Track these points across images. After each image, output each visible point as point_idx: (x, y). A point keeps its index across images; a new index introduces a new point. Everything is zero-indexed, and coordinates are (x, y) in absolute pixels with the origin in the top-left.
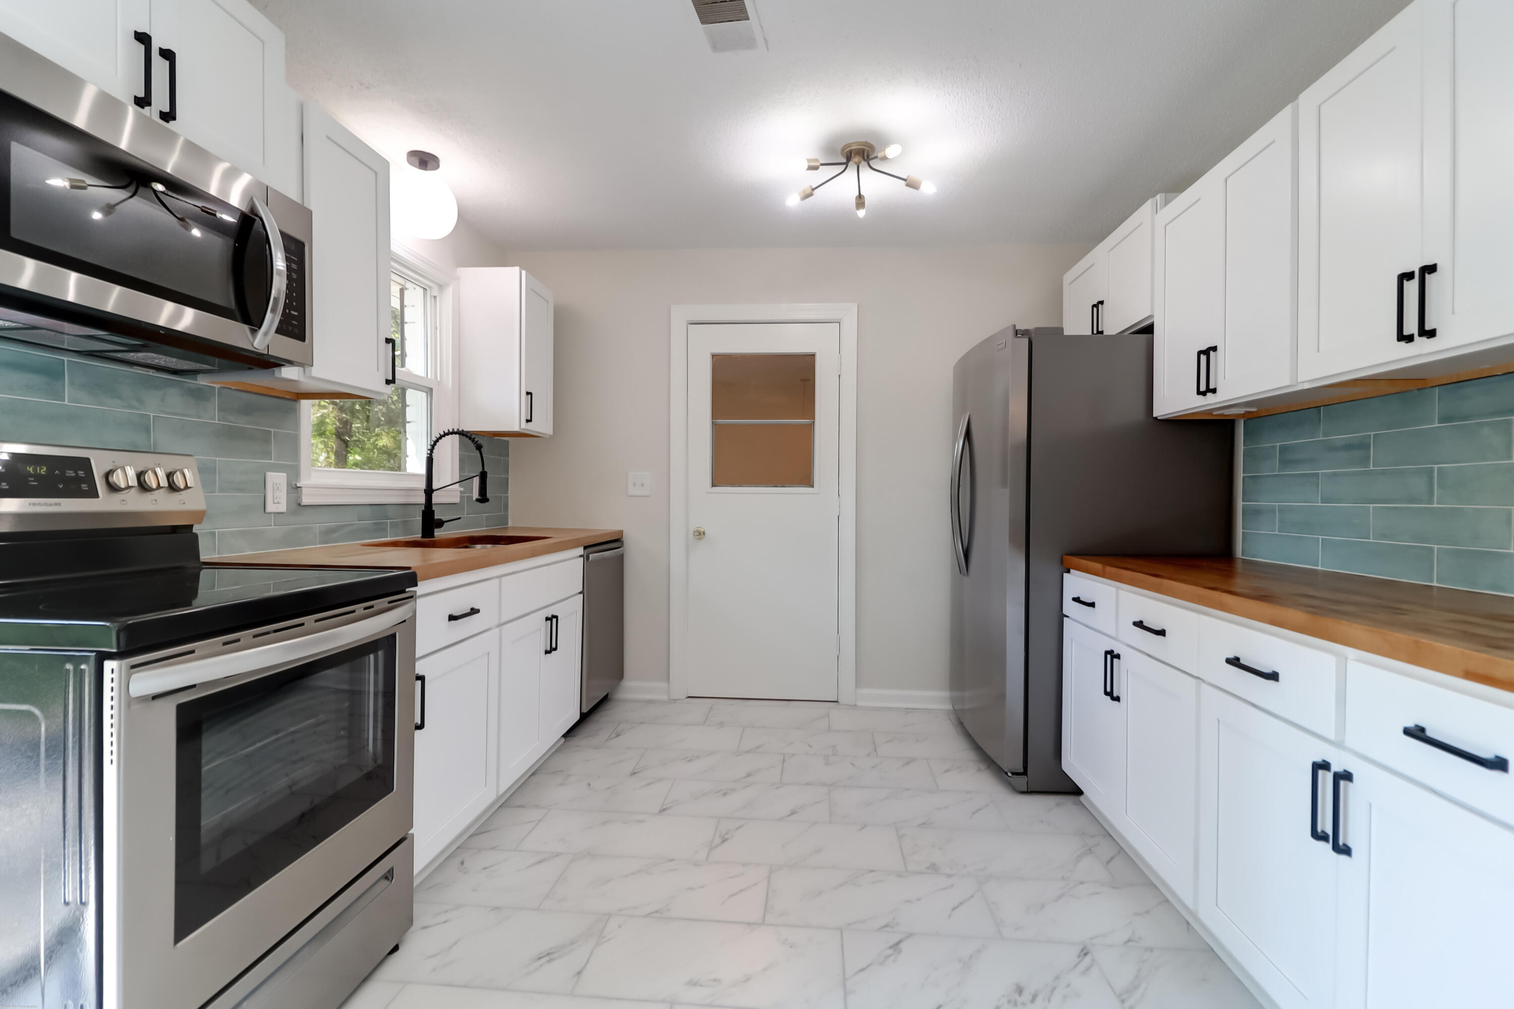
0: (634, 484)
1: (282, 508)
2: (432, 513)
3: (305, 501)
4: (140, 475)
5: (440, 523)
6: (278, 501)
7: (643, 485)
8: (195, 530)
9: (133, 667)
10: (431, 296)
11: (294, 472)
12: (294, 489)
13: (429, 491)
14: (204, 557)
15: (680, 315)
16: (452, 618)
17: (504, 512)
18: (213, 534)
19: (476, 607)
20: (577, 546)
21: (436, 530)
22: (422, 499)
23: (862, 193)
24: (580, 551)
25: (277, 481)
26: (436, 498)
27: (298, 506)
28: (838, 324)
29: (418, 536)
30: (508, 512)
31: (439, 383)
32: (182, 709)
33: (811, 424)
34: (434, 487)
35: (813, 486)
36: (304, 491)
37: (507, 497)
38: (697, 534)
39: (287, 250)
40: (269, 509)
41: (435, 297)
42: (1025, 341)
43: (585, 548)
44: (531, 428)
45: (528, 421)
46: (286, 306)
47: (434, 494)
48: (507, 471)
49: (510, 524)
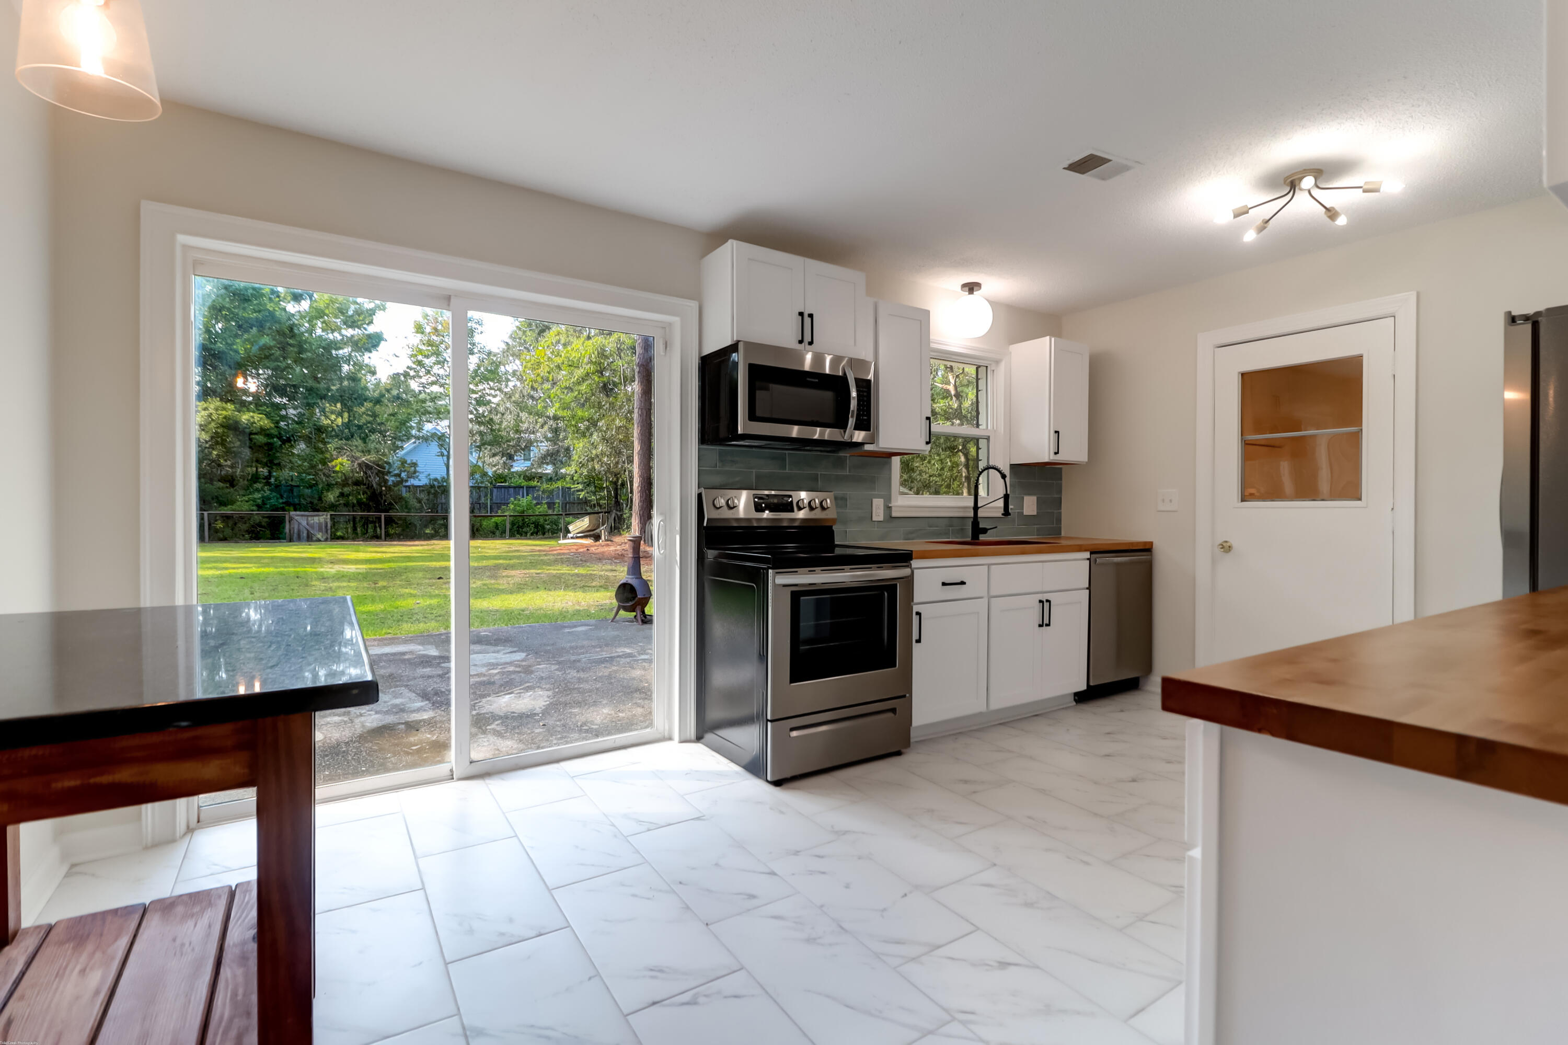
0: (1163, 501)
1: (881, 518)
2: (978, 523)
3: (894, 514)
4: (821, 503)
5: (985, 531)
6: (878, 514)
7: (1171, 501)
8: (834, 528)
9: (777, 573)
10: (991, 371)
11: (888, 499)
12: (888, 508)
13: (976, 508)
14: (836, 543)
15: (1205, 342)
16: (944, 584)
17: (1056, 524)
18: (846, 531)
19: (965, 581)
20: (1086, 550)
21: (980, 536)
22: (972, 514)
23: (1328, 206)
24: (1087, 555)
25: (878, 505)
26: (981, 513)
27: (890, 517)
28: (1393, 318)
29: (969, 539)
30: (1061, 524)
31: (995, 431)
32: (793, 593)
33: (1359, 432)
34: (979, 505)
35: (1360, 499)
36: (893, 509)
37: (1060, 513)
38: (1221, 546)
39: (857, 386)
40: (874, 519)
41: (993, 371)
42: (1528, 327)
43: (1091, 553)
44: (1060, 458)
45: (1056, 453)
46: (857, 415)
47: (980, 510)
48: (1060, 492)
49: (1063, 534)
